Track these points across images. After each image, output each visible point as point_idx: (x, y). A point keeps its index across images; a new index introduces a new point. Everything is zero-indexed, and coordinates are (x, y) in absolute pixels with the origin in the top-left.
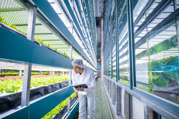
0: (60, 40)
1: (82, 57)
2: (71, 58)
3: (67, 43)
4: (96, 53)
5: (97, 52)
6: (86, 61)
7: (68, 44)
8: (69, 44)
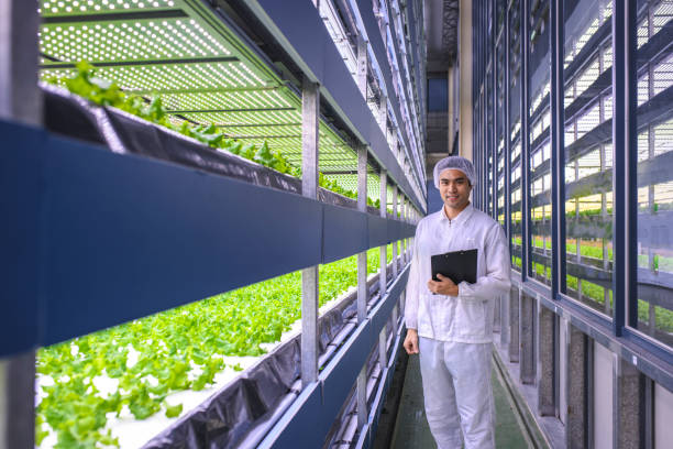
0: (234, 59)
1: (364, 159)
2: (313, 184)
3: (281, 75)
4: (424, 113)
5: (428, 111)
6: (383, 178)
7: (290, 85)
8: (295, 80)
